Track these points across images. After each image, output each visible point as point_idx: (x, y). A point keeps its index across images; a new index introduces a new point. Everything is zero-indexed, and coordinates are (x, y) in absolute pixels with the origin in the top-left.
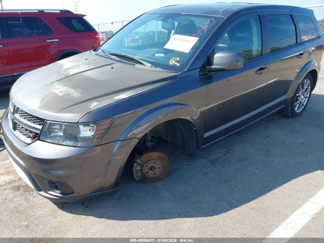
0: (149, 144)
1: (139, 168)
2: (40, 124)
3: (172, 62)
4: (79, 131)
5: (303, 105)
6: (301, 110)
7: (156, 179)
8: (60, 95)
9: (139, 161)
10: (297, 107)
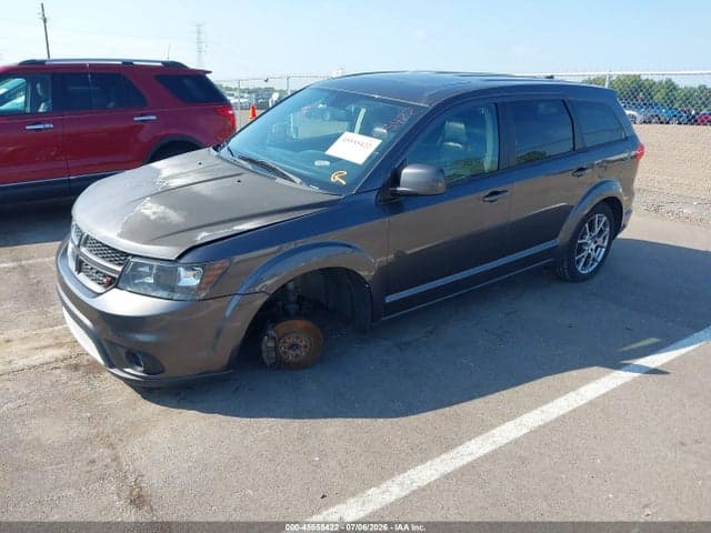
0: (292, 308)
1: (271, 344)
2: (120, 264)
3: (335, 178)
4: (178, 278)
5: (594, 260)
6: (591, 270)
7: (300, 366)
8: (153, 217)
9: (271, 333)
10: (582, 264)
